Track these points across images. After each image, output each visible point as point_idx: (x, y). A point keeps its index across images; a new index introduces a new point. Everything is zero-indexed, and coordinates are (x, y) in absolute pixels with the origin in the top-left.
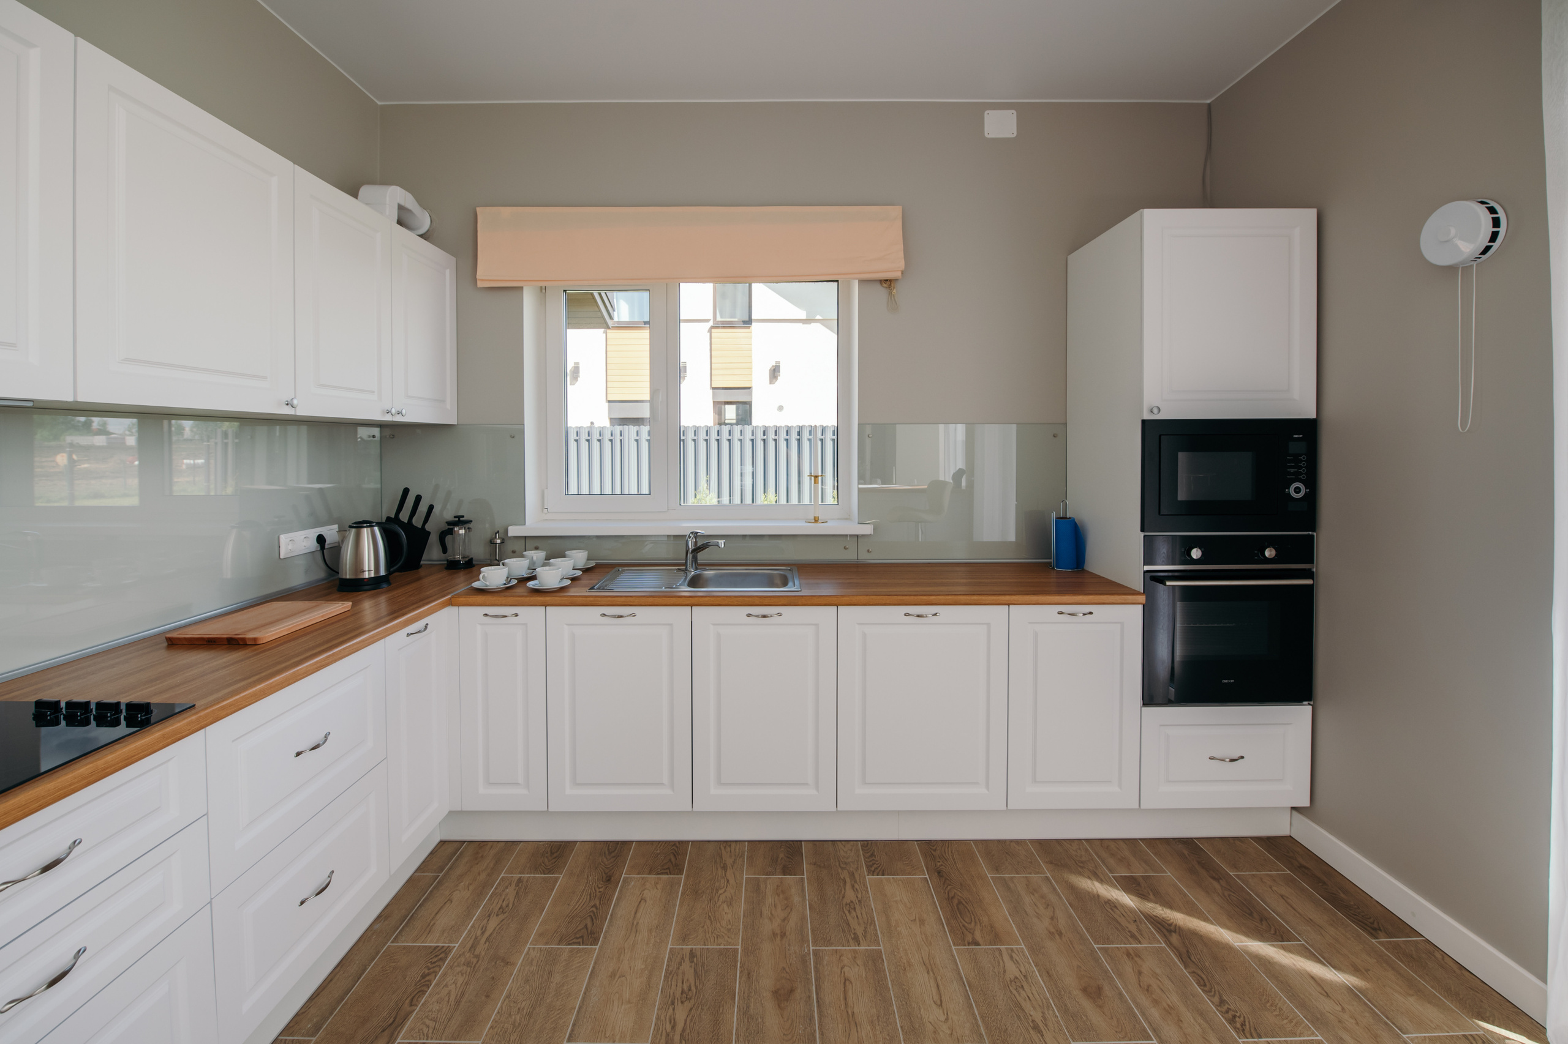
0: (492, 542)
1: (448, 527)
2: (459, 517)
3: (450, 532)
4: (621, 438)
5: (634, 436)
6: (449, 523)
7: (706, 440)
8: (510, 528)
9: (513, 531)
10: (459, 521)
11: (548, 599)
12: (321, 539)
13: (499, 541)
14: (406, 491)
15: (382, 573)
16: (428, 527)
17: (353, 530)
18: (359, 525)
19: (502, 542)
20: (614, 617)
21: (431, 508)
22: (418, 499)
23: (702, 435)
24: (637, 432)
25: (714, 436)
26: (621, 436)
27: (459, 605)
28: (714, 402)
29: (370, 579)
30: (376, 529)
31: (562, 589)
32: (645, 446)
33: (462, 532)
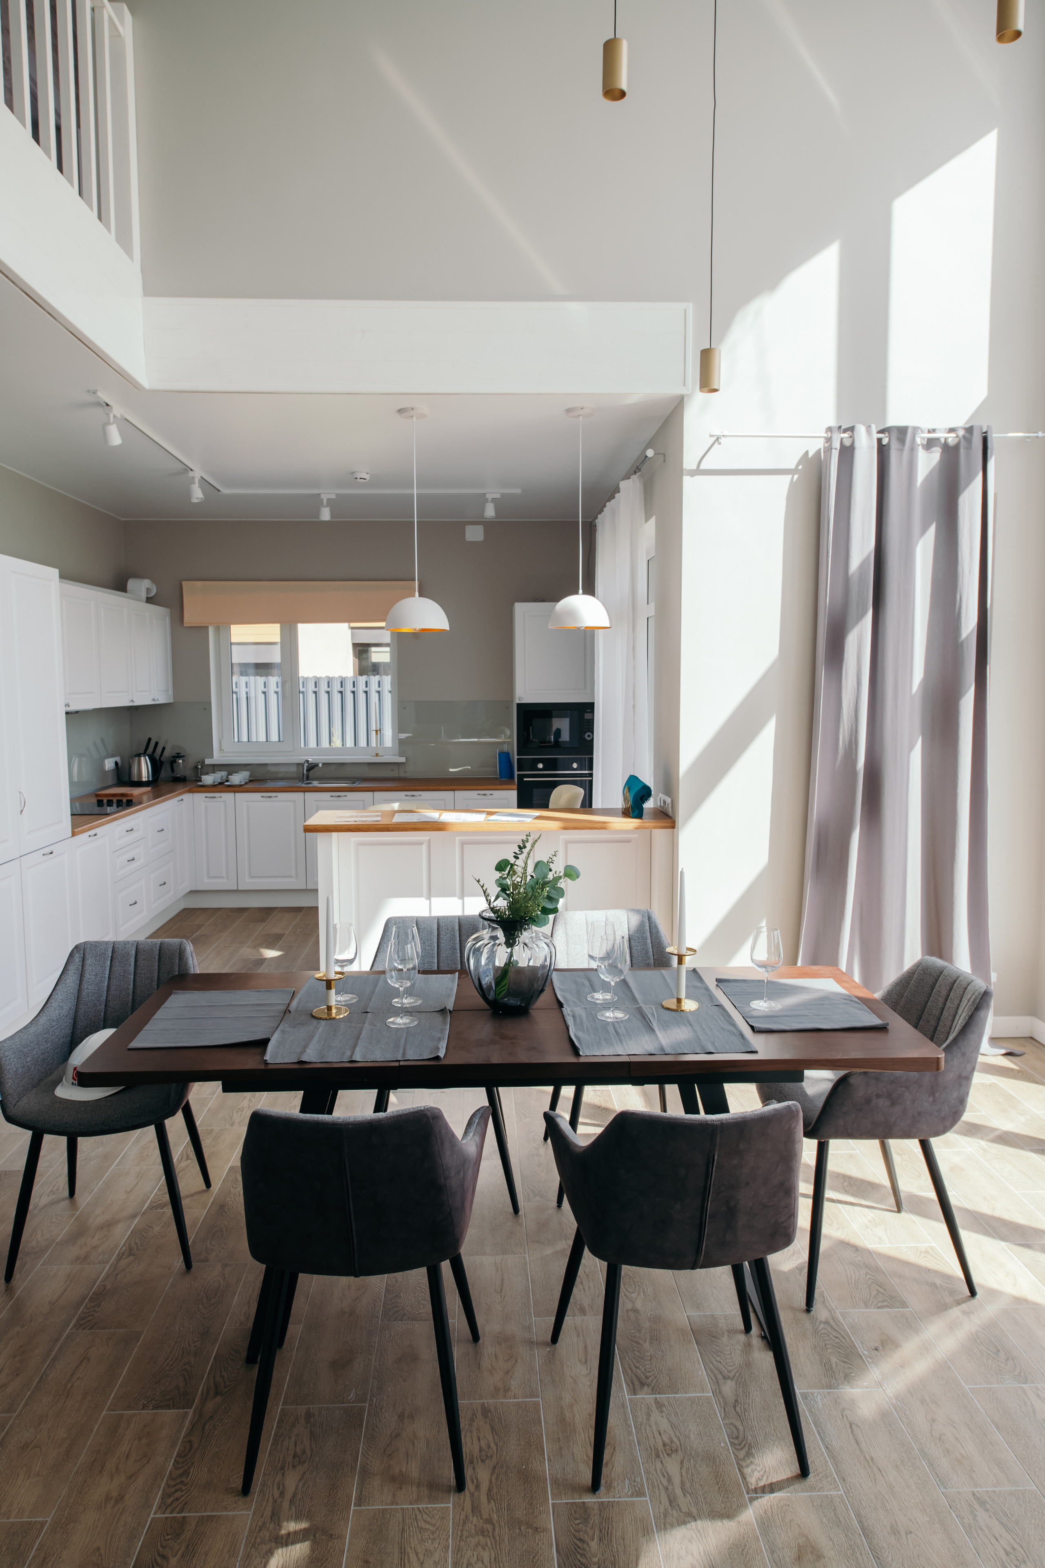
0: (196, 767)
1: (173, 759)
2: (178, 754)
3: (175, 761)
4: (247, 690)
5: (261, 688)
6: (173, 757)
7: (341, 692)
8: (206, 760)
9: (208, 761)
10: (179, 756)
11: (236, 789)
12: (116, 763)
13: (200, 767)
14: (150, 740)
15: (151, 779)
16: (162, 759)
17: (137, 758)
18: (139, 755)
19: (202, 768)
20: (267, 797)
21: (164, 749)
22: (157, 744)
23: (336, 687)
24: (265, 683)
25: (349, 687)
26: (247, 687)
27: (193, 792)
28: (354, 644)
29: (145, 782)
30: (147, 757)
31: (241, 785)
32: (273, 698)
33: (180, 761)
